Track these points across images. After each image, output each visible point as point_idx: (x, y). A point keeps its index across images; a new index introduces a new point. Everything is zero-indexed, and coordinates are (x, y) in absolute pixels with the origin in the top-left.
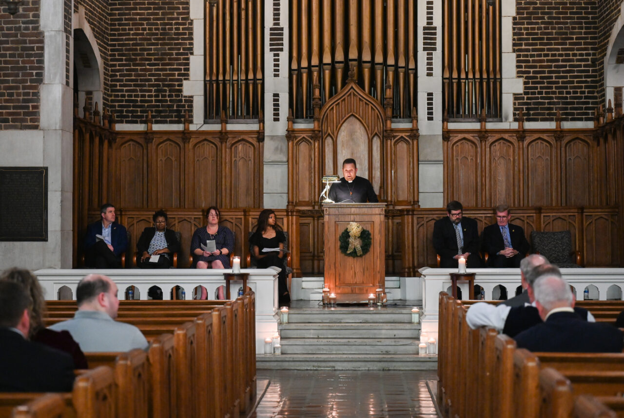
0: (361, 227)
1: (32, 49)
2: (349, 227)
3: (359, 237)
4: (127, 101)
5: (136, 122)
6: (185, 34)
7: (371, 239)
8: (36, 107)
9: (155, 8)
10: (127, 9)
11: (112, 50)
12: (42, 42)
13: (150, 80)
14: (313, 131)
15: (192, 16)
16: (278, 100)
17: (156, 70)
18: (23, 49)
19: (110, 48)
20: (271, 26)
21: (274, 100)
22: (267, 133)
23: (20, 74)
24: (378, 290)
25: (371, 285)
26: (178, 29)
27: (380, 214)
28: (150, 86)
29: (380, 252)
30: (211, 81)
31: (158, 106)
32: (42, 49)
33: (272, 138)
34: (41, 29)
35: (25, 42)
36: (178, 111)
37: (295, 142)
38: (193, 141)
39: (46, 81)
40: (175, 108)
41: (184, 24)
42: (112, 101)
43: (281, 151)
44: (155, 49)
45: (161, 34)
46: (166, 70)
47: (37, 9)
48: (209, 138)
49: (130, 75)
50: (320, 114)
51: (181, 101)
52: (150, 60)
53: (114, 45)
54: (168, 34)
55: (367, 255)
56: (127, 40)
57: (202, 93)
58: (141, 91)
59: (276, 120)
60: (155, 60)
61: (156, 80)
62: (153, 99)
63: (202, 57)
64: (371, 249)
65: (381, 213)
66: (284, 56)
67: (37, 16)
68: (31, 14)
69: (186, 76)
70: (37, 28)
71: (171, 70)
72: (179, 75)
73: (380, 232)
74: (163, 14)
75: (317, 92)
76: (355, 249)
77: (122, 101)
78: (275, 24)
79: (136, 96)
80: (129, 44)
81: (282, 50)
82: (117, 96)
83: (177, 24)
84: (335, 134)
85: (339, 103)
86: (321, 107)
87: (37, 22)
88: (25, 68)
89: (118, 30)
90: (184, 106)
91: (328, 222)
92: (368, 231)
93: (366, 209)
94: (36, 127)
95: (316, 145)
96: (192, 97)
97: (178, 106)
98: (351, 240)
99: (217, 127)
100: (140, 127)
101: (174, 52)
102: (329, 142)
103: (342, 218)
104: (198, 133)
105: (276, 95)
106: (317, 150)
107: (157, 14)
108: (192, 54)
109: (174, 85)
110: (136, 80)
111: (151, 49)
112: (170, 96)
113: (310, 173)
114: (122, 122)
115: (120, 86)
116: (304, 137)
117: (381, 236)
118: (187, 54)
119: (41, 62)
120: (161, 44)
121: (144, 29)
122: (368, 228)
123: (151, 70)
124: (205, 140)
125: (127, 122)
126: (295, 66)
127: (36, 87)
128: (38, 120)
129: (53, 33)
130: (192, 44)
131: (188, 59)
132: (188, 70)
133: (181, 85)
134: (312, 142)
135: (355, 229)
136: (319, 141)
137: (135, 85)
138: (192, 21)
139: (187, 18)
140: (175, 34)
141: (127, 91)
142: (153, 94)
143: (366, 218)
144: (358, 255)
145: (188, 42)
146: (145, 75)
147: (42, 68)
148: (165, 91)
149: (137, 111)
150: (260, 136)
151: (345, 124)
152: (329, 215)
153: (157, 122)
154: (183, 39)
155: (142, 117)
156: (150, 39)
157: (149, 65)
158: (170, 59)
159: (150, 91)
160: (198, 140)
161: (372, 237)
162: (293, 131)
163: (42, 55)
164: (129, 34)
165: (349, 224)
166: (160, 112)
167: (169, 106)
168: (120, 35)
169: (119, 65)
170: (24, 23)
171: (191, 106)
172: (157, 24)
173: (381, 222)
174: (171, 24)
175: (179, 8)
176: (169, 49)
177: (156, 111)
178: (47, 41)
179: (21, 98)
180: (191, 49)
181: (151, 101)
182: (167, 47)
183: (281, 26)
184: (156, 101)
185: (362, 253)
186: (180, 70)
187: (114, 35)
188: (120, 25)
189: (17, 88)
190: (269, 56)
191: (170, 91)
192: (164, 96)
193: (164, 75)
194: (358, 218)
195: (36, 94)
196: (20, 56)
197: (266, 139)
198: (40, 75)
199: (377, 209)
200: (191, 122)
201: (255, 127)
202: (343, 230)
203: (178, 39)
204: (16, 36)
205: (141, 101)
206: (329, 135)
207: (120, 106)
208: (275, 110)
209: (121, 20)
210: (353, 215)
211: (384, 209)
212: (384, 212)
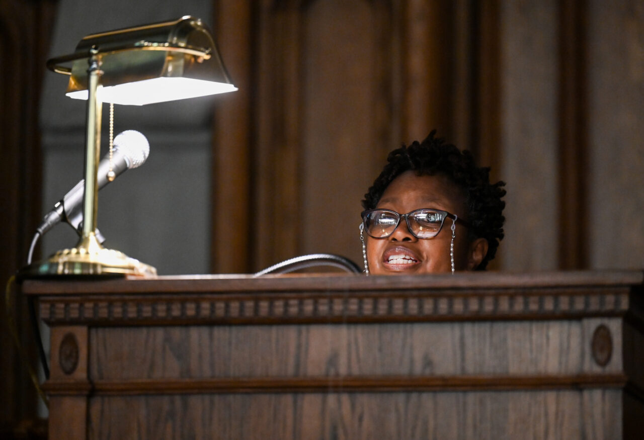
210: (321, 387)
211: (615, 326)
212: (616, 364)
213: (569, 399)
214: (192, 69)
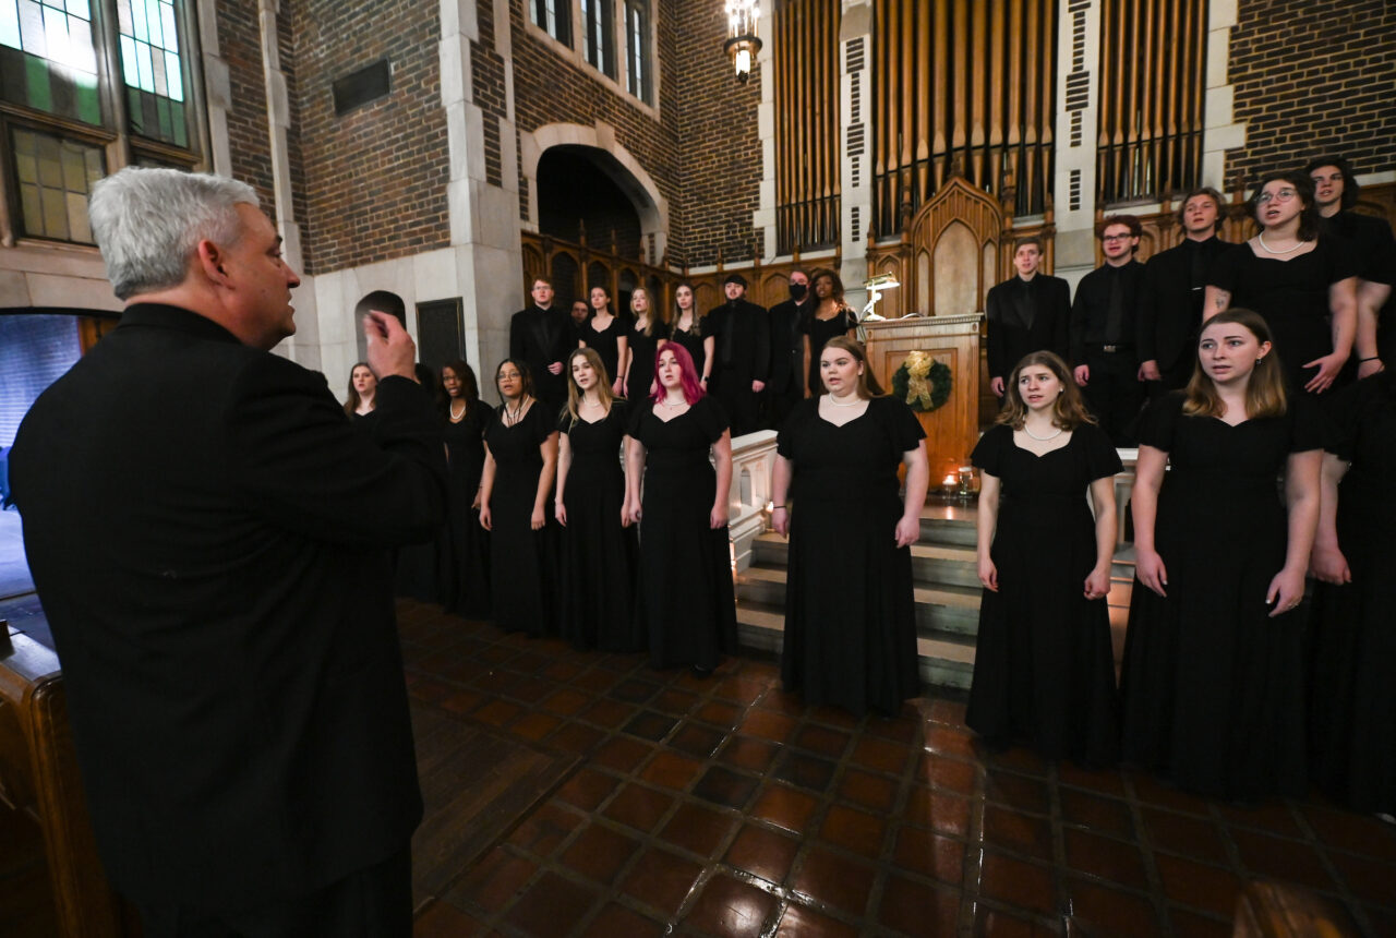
0: (929, 359)
1: (436, 136)
2: (907, 359)
3: (927, 377)
4: (700, 243)
5: (708, 264)
6: (754, 158)
7: (951, 380)
8: (446, 216)
9: (723, 137)
10: (696, 144)
11: (684, 192)
12: (444, 123)
13: (720, 217)
14: (900, 245)
15: (761, 137)
16: (857, 215)
17: (727, 204)
18: (430, 138)
19: (682, 189)
20: (850, 124)
21: (854, 216)
22: (844, 257)
23: (428, 175)
24: (961, 470)
25: (952, 460)
26: (746, 154)
27: (970, 335)
28: (721, 223)
29: (969, 403)
30: (783, 208)
31: (729, 244)
32: (445, 132)
33: (850, 262)
34: (444, 104)
35: (429, 128)
36: (749, 247)
37: (878, 263)
38: (764, 277)
39: (452, 178)
40: (746, 243)
41: (752, 147)
42: (687, 245)
43: (860, 275)
44: (725, 182)
45: (731, 164)
46: (735, 203)
47: (437, 78)
48: (780, 271)
49: (701, 215)
50: (911, 223)
51: (752, 235)
52: (720, 195)
53: (685, 186)
54: (737, 162)
55: (944, 409)
56: (698, 177)
57: (772, 221)
58: (712, 230)
59: (856, 239)
60: (725, 193)
61: (726, 216)
62: (724, 237)
63: (773, 182)
64: (952, 398)
65: (972, 332)
66: (865, 160)
67: (438, 88)
68: (432, 87)
69: (756, 206)
70: (438, 105)
71: (740, 202)
72: (749, 206)
73: (969, 367)
74: (732, 141)
75: (907, 196)
76: (918, 398)
77: (694, 244)
78: (854, 121)
79: (708, 236)
80: (699, 183)
81: (862, 152)
82: (690, 239)
83: (746, 149)
84: (932, 246)
85: (936, 208)
86: (912, 216)
87: (438, 96)
88: (431, 165)
89: (689, 169)
90: (754, 240)
91: (873, 353)
92: (946, 367)
93: (943, 327)
94: (447, 244)
95: (904, 262)
96: (762, 228)
97: (749, 241)
98: (911, 382)
99: (789, 259)
100: (712, 269)
101: (744, 181)
102: (923, 260)
103: (898, 346)
104: (770, 267)
105: (855, 209)
106: (905, 269)
107: (726, 142)
108: (762, 179)
109: (745, 218)
110: (706, 220)
111: (719, 184)
112: (741, 231)
113: (897, 300)
114: (695, 266)
115: (693, 228)
116: (889, 256)
117: (971, 372)
118: (756, 181)
119: (446, 151)
120: (731, 176)
121: (713, 163)
122: (945, 359)
123: (720, 206)
124: (777, 274)
125: (701, 265)
126: (880, 170)
127: (443, 189)
128: (447, 235)
129: (455, 106)
130: (761, 168)
131: (758, 186)
132: (757, 198)
133: (751, 217)
134: (899, 260)
135: (918, 362)
136: (909, 257)
137: (707, 225)
138: (761, 142)
139: (756, 140)
140: (744, 161)
141: (699, 232)
142: (724, 231)
143: (943, 343)
144: (926, 406)
145: (757, 167)
146: (715, 213)
147: (447, 160)
148: (736, 226)
149: (708, 253)
150: (837, 261)
151: (945, 235)
152: (874, 341)
153: (729, 261)
154: (753, 165)
155: (714, 257)
156: (719, 172)
157: (720, 200)
158: (740, 190)
159: (721, 229)
160: (768, 276)
161: (953, 376)
162: (875, 249)
163: (445, 142)
164: (698, 171)
165: (908, 354)
166: (732, 249)
167: (739, 242)
168: (691, 173)
169: (692, 206)
170: (427, 101)
171: (762, 239)
172: (725, 154)
173: (971, 348)
174: (739, 151)
175: (747, 131)
176: (739, 179)
177: (728, 250)
178: (450, 120)
179: (431, 207)
180: (761, 174)
181: (722, 240)
182: (736, 177)
183: (861, 122)
184: (727, 239)
185: (931, 405)
186: (750, 200)
187: (684, 175)
188: (691, 163)
189: (426, 194)
190: (846, 163)
191: (741, 225)
192: (734, 232)
193: (735, 209)
194: (927, 344)
195: (445, 198)
196: (427, 149)
197: (843, 265)
198: (446, 170)
199: (965, 325)
200: (762, 257)
201: (831, 253)
202: (899, 366)
203: (747, 166)
204: (420, 123)
205: (713, 241)
206: (923, 250)
207: (693, 249)
208: (854, 227)
209: (691, 157)
210: (918, 338)
211: (977, 324)
212: (977, 331)
213: (967, 338)
214: (892, 281)
